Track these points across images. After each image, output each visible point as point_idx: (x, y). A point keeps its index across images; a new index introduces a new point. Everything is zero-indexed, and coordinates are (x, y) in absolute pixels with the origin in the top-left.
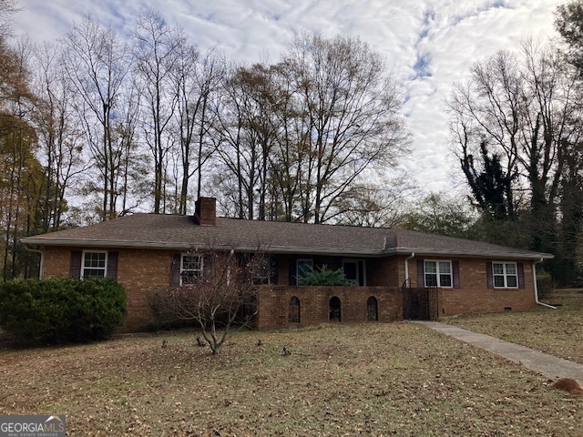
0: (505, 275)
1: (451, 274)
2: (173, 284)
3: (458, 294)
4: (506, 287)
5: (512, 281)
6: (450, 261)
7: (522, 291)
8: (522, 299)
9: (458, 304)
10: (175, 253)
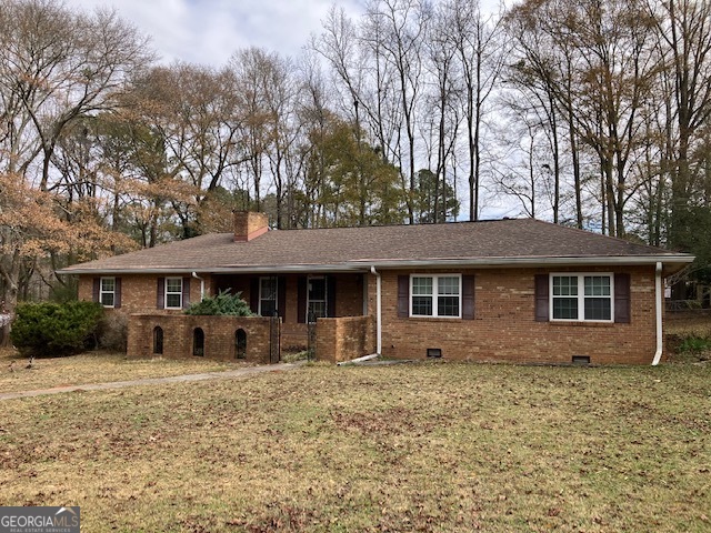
0: (581, 297)
1: (460, 296)
2: (160, 307)
3: (470, 329)
4: (581, 318)
5: (596, 308)
6: (460, 276)
7: (622, 328)
8: (620, 344)
9: (469, 344)
10: (160, 278)
